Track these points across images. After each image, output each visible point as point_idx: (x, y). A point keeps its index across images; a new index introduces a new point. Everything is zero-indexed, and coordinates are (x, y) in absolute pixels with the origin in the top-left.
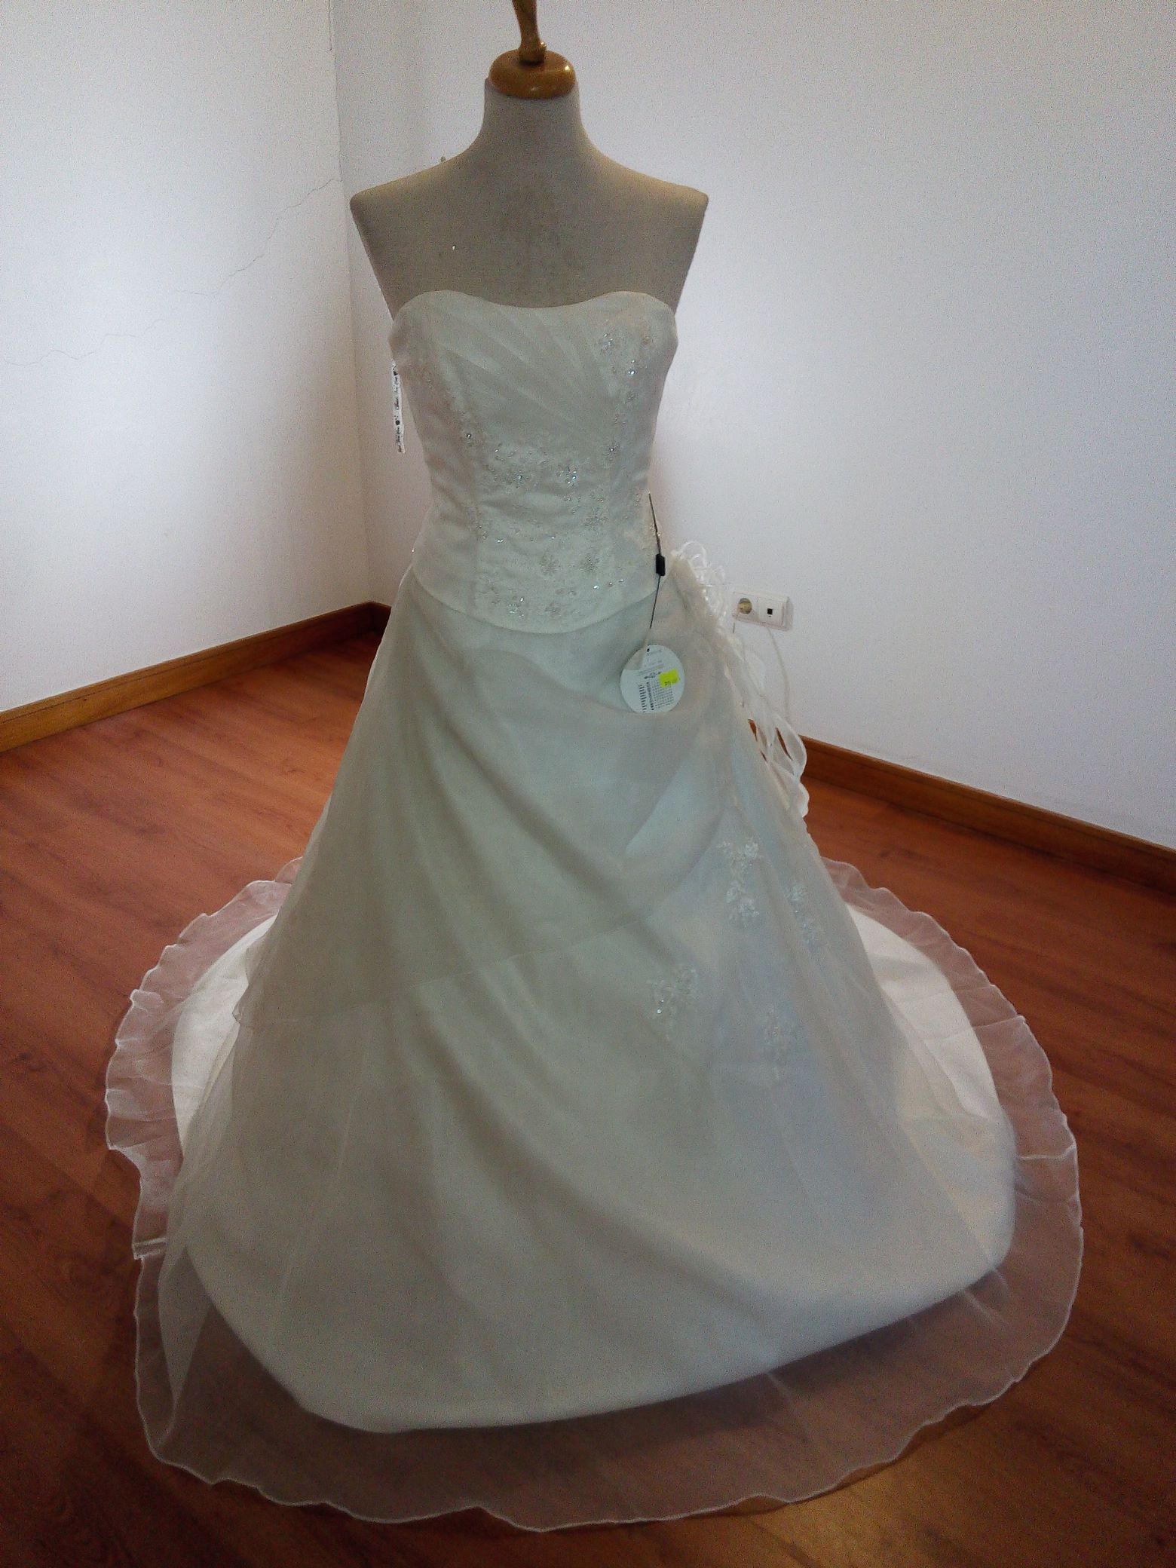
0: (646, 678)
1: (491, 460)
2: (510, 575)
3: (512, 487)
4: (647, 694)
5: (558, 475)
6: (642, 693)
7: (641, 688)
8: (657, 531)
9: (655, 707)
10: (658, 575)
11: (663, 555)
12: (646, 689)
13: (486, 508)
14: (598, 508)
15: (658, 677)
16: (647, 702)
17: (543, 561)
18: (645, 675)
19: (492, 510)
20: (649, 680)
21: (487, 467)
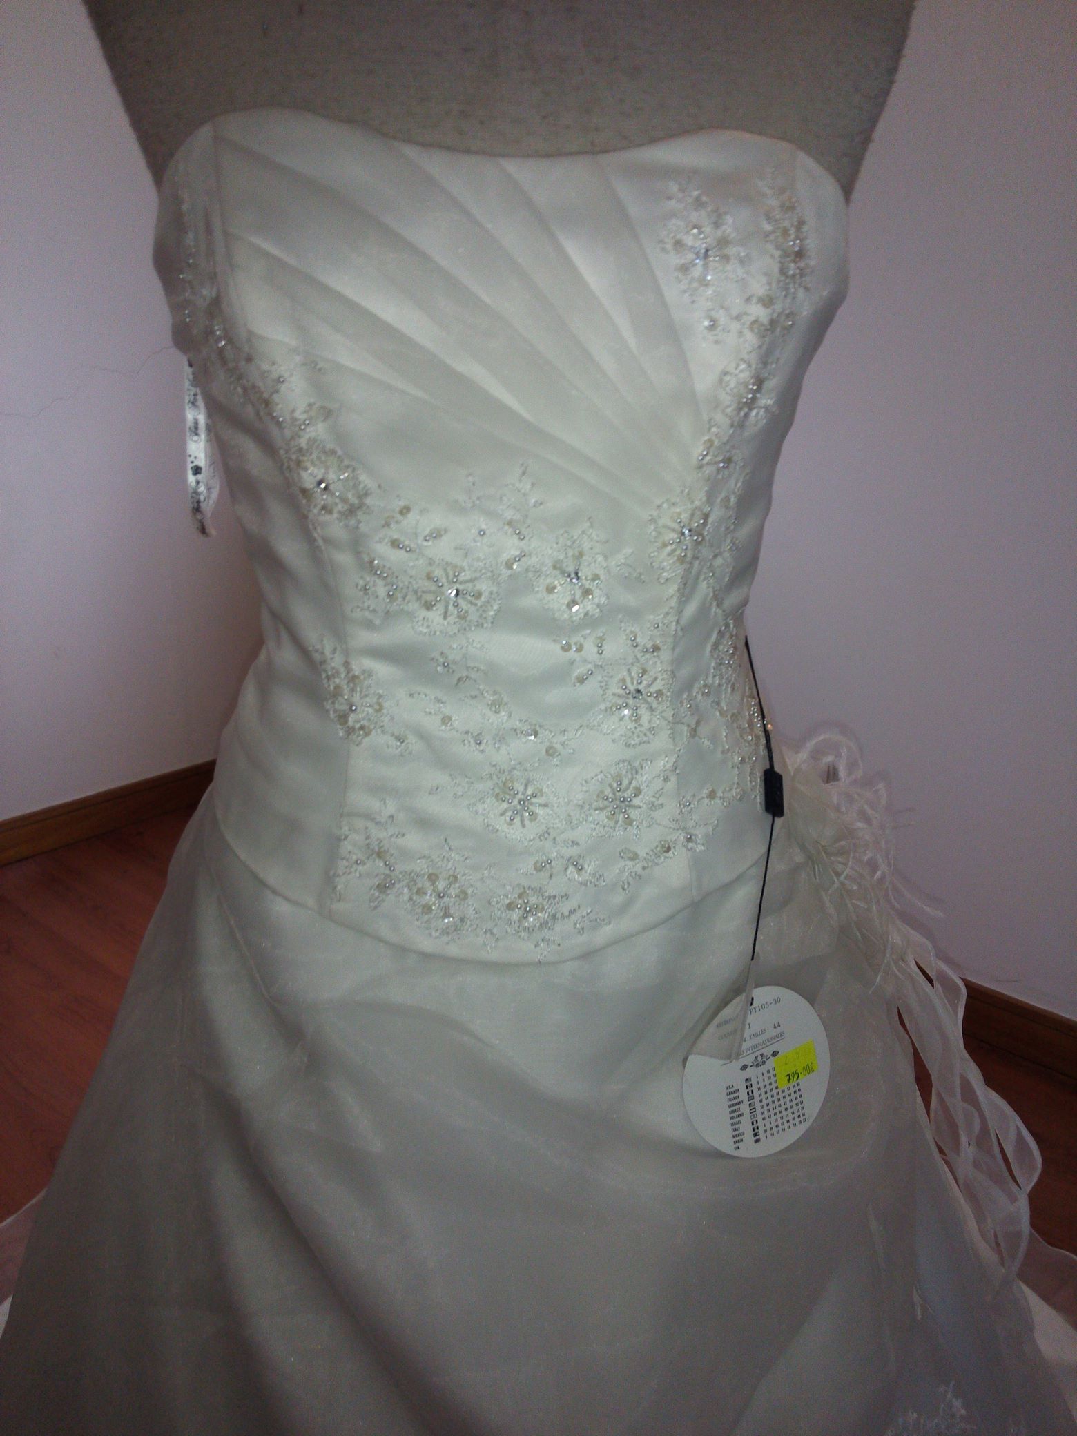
0: (744, 1067)
1: (382, 551)
2: (425, 823)
3: (435, 616)
4: (745, 1108)
5: (551, 589)
6: (734, 1103)
7: (732, 1093)
8: (763, 717)
9: (762, 1136)
10: (770, 817)
11: (777, 769)
12: (743, 1096)
13: (368, 663)
14: (644, 672)
15: (772, 1063)
16: (746, 1126)
17: (505, 791)
18: (742, 1062)
19: (382, 669)
20: (751, 1072)
21: (370, 567)
